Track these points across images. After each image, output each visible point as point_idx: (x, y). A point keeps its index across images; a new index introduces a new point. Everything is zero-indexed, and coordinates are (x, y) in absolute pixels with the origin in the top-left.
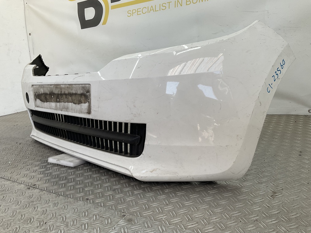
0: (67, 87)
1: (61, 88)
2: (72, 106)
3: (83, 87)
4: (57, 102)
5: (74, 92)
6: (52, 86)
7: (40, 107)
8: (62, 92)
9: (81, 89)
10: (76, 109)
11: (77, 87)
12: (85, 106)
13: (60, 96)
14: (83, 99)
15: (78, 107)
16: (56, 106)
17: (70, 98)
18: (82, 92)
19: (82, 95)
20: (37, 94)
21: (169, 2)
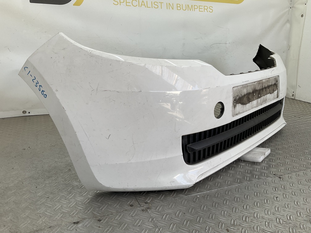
1: (263, 83)
2: (269, 96)
7: (240, 113)
8: (263, 86)
9: (274, 80)
10: (271, 98)
12: (276, 93)
13: (261, 91)
14: (275, 88)
15: (273, 95)
16: (257, 103)
17: (268, 90)
19: (274, 85)
20: (238, 98)
21: (161, 3)
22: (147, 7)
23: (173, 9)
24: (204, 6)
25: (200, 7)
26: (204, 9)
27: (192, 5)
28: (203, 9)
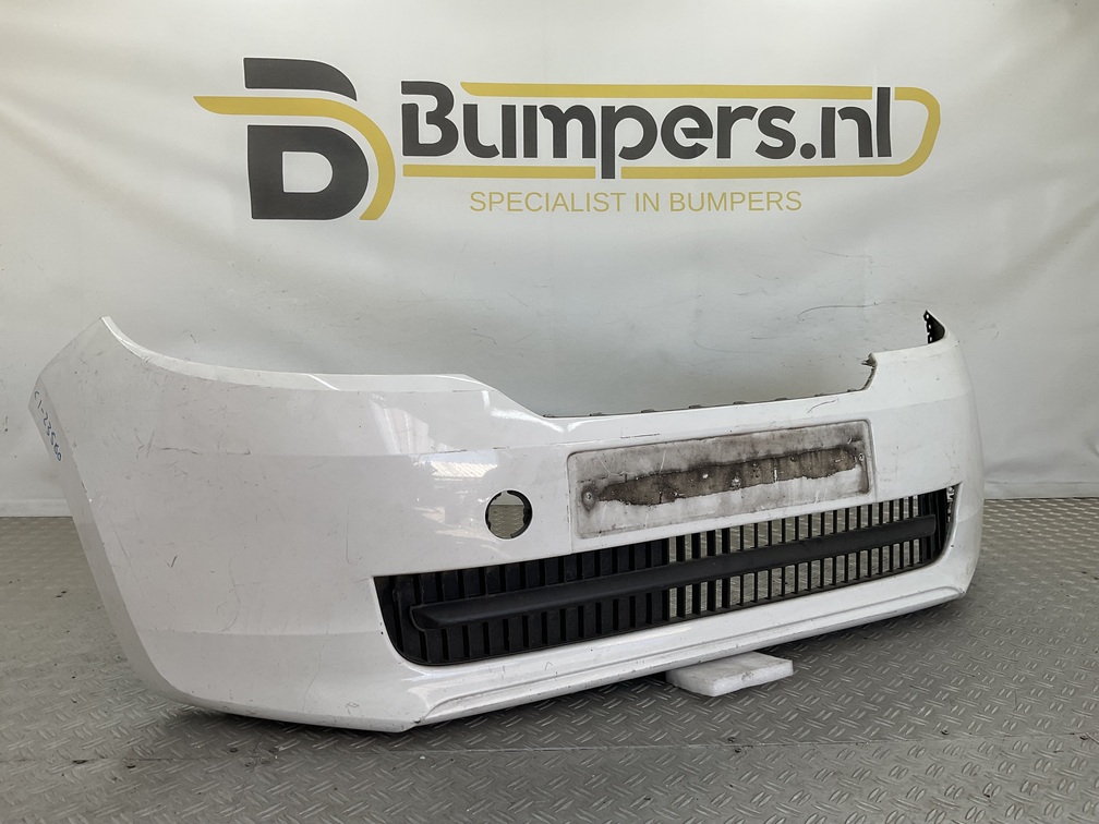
0: (782, 437)
1: (753, 443)
2: (801, 486)
3: (842, 430)
4: (728, 487)
5: (809, 446)
6: (709, 440)
7: (621, 530)
8: (756, 453)
9: (833, 435)
10: (818, 492)
11: (820, 431)
12: (850, 477)
13: (746, 467)
14: (842, 459)
15: (826, 484)
16: (724, 503)
17: (793, 466)
18: (837, 442)
19: (836, 450)
20: (604, 482)
21: (618, 194)
22: (573, 210)
23: (657, 210)
24: (768, 193)
25: (754, 197)
26: (769, 202)
27: (724, 194)
28: (765, 201)
